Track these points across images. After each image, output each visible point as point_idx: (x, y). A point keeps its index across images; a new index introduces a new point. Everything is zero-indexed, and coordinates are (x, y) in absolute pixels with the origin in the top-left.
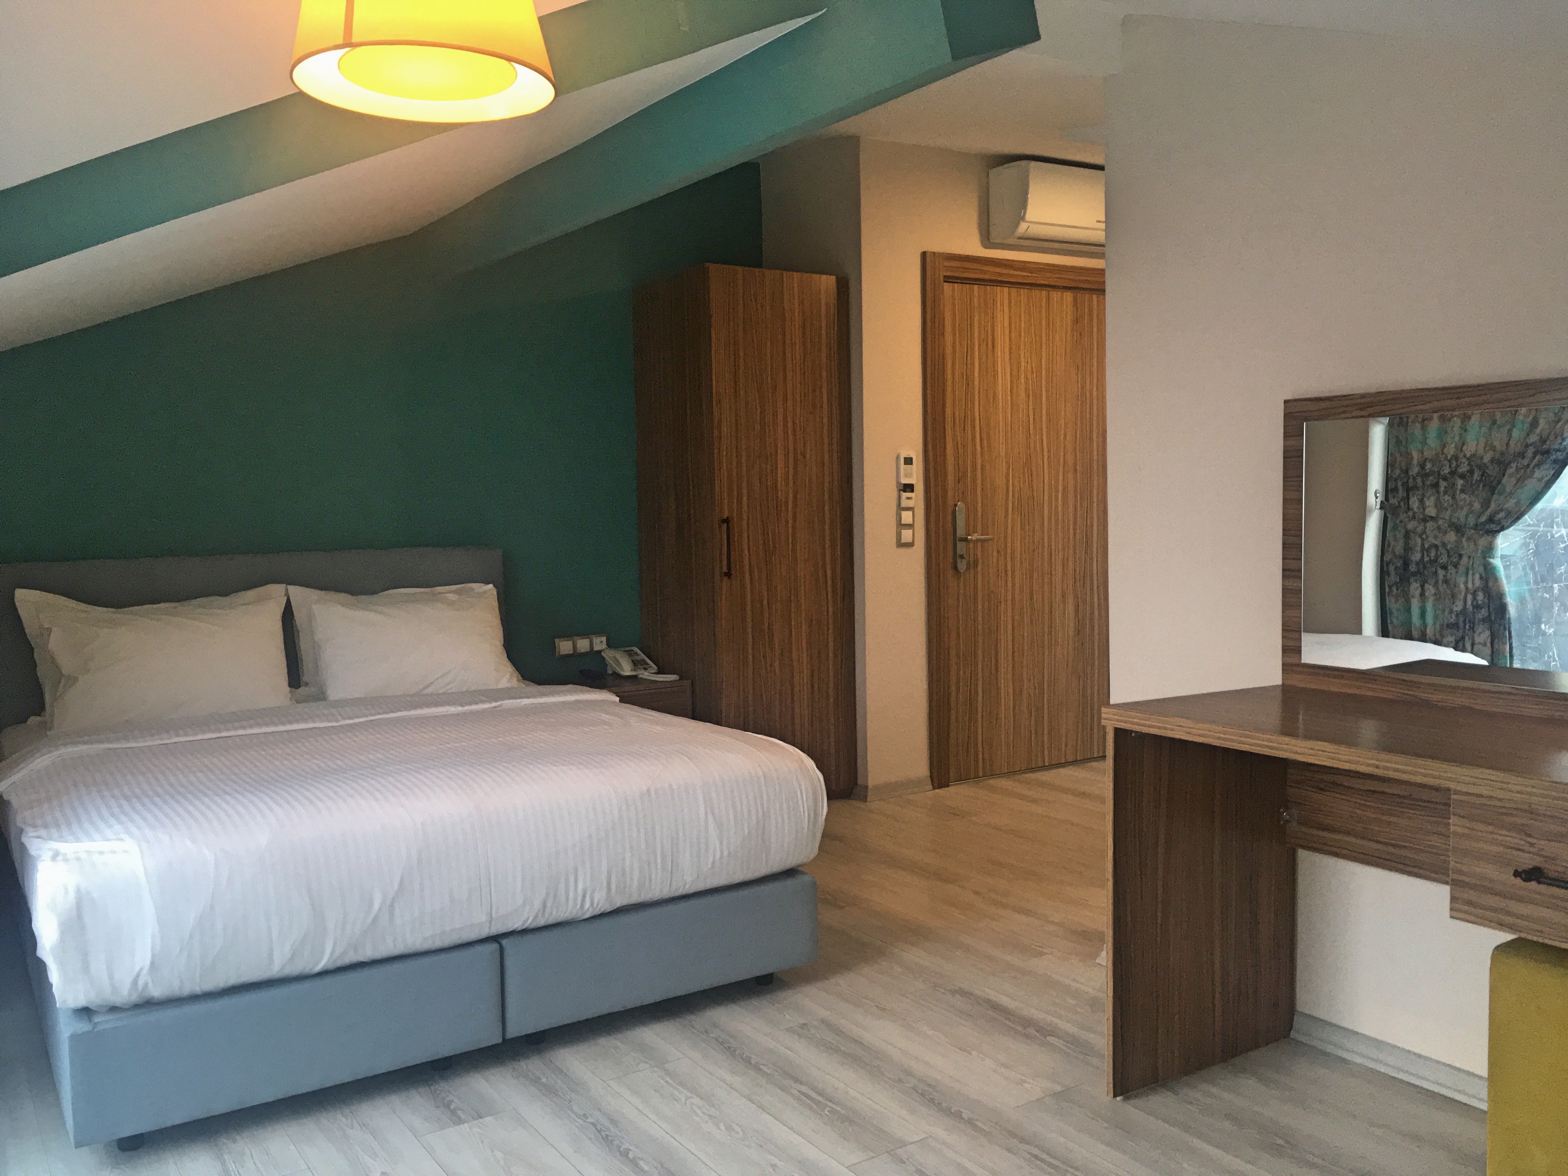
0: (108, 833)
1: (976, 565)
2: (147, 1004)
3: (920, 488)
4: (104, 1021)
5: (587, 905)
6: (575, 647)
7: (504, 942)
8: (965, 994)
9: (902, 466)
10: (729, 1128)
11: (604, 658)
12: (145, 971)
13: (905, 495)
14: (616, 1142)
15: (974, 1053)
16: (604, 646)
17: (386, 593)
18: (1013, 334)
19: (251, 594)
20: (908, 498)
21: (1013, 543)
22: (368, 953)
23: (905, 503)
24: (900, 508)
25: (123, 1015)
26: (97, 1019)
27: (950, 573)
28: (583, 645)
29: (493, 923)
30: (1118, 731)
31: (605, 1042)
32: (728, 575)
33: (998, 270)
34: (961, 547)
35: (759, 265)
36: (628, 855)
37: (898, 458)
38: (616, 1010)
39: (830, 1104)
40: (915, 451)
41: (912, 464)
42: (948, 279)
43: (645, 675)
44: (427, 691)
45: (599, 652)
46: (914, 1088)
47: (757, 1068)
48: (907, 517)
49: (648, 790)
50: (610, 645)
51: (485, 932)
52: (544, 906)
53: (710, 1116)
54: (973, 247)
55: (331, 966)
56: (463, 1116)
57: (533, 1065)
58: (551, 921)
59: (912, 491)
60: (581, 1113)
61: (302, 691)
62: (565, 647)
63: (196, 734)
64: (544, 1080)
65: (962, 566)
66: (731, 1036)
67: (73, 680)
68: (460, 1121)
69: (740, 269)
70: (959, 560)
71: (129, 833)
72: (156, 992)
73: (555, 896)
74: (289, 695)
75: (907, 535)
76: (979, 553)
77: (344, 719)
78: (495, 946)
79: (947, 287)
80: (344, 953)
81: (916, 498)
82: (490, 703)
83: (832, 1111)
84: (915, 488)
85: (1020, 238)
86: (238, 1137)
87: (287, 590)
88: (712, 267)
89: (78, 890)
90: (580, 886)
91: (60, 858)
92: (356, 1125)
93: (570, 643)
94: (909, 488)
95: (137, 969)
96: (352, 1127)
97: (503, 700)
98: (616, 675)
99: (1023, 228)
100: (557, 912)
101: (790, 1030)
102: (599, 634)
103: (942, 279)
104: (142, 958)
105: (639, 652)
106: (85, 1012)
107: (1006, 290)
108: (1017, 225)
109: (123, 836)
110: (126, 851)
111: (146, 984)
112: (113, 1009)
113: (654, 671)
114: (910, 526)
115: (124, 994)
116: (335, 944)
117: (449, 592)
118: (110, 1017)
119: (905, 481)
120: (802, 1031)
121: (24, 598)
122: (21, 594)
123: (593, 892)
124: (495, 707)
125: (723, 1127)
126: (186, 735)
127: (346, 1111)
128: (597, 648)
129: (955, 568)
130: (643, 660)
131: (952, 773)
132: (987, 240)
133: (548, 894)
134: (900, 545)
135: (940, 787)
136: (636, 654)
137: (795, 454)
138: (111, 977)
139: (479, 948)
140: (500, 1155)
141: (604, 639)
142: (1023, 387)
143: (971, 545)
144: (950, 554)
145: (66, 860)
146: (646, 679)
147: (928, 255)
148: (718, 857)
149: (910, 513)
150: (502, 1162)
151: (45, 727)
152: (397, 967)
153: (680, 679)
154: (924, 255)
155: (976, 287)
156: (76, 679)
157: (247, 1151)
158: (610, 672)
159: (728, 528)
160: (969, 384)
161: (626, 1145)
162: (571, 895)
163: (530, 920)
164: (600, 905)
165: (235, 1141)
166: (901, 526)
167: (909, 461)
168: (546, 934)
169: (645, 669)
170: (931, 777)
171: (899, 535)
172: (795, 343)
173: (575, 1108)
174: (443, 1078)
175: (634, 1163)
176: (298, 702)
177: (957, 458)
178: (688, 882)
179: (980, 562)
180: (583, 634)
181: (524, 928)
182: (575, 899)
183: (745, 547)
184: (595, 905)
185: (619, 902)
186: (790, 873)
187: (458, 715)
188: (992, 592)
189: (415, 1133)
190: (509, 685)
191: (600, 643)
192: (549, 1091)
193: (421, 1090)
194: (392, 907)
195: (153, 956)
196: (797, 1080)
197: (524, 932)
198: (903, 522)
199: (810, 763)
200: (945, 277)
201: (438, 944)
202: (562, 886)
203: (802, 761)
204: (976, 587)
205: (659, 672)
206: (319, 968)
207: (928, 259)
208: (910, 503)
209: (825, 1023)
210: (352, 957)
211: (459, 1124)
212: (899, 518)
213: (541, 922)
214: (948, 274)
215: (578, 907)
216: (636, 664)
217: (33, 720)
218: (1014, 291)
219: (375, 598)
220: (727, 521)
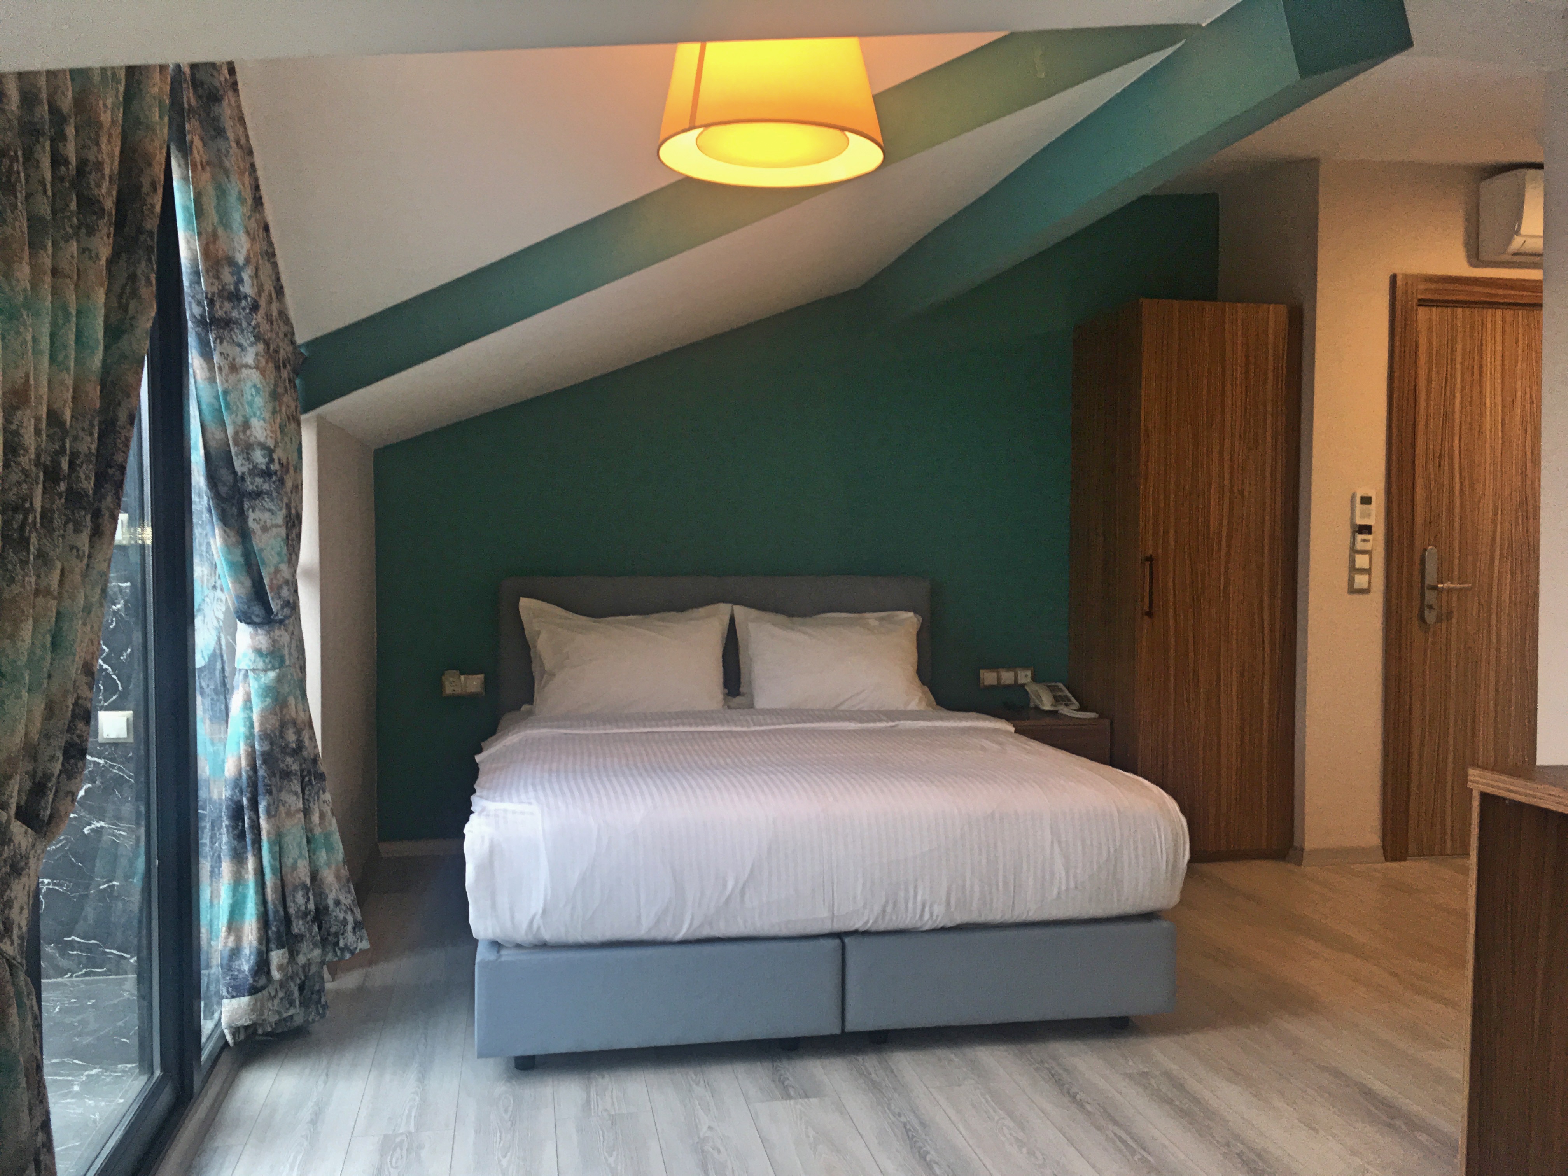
0: (523, 797)
1: (1450, 615)
2: (544, 946)
3: (1379, 531)
4: (507, 955)
5: (927, 916)
6: (999, 679)
7: (847, 940)
8: (1337, 1073)
9: (1358, 506)
10: (1031, 1153)
11: (1027, 693)
12: (538, 917)
13: (1360, 537)
14: (920, 1144)
15: (1322, 1132)
16: (1029, 679)
17: (819, 616)
18: (1507, 362)
19: (702, 611)
20: (1364, 541)
21: (1500, 592)
22: (722, 929)
23: (1359, 546)
24: (1354, 551)
25: (524, 951)
26: (504, 952)
27: (1416, 622)
28: (1007, 677)
29: (835, 920)
30: (1484, 796)
31: (943, 1053)
32: (1150, 614)
33: (1488, 290)
34: (1430, 597)
35: (1215, 299)
36: (968, 875)
37: (1353, 496)
38: (953, 1023)
39: (1142, 1152)
40: (1376, 489)
41: (1370, 503)
42: (1423, 303)
43: (1065, 710)
44: (843, 708)
45: (1023, 685)
46: (1239, 1155)
47: (1080, 1105)
48: (1362, 561)
49: (993, 814)
50: (1035, 679)
51: (827, 928)
52: (884, 911)
53: (1017, 1139)
54: (1459, 266)
55: (691, 936)
56: (792, 1093)
57: (870, 1062)
58: (892, 926)
59: (1370, 533)
60: (897, 1111)
61: (738, 700)
62: (989, 678)
63: (631, 727)
64: (873, 1075)
65: (1430, 617)
66: (1066, 1070)
67: (553, 675)
68: (789, 1097)
69: (1176, 304)
70: (1426, 612)
71: (537, 799)
72: (548, 935)
73: (895, 904)
74: (722, 703)
75: (1361, 581)
76: (1454, 604)
77: (755, 725)
78: (837, 942)
79: (1422, 312)
80: (701, 925)
81: (1376, 542)
82: (887, 722)
83: (1143, 1160)
84: (1373, 529)
85: (1515, 254)
86: (606, 1075)
87: (732, 610)
88: (1145, 302)
89: (492, 841)
90: (919, 898)
91: (485, 813)
92: (702, 1082)
93: (995, 675)
94: (1366, 529)
95: (533, 912)
96: (698, 1084)
97: (899, 720)
98: (1037, 708)
99: (1517, 243)
100: (897, 918)
101: (1130, 1076)
102: (1025, 667)
103: (1415, 301)
104: (537, 906)
105: (1064, 688)
106: (496, 945)
107: (1499, 312)
108: (1509, 241)
109: (533, 801)
110: (532, 814)
111: (539, 928)
112: (519, 946)
113: (1075, 708)
114: (1367, 571)
115: (521, 934)
116: (692, 919)
117: (872, 618)
118: (517, 951)
119: (1360, 521)
120: (1142, 1079)
121: (526, 604)
122: (524, 602)
123: (931, 906)
124: (891, 727)
125: (1024, 1150)
126: (624, 727)
127: (699, 1069)
128: (1022, 681)
129: (1422, 619)
130: (1066, 696)
131: (1412, 847)
132: (1475, 257)
133: (887, 902)
134: (1353, 590)
135: (1394, 859)
136: (1060, 690)
137: (1232, 491)
138: (512, 918)
139: (823, 942)
140: (812, 1133)
141: (1029, 673)
142: (1518, 419)
143: (1444, 595)
144: (1416, 603)
145: (488, 815)
146: (1066, 716)
147: (1399, 278)
148: (1064, 888)
149: (1367, 557)
150: (811, 1139)
151: (530, 713)
152: (748, 946)
153: (1100, 717)
154: (1394, 278)
155: (1460, 310)
156: (554, 675)
157: (610, 1087)
158: (1032, 705)
159: (1151, 566)
160: (1447, 416)
161: (928, 1148)
162: (910, 905)
163: (871, 922)
164: (940, 918)
165: (603, 1077)
166: (1353, 570)
167: (1366, 500)
168: (887, 940)
169: (1066, 705)
170: (1384, 847)
171: (1351, 581)
172: (1236, 378)
173: (893, 1107)
174: (789, 1058)
175: (929, 1166)
176: (729, 707)
177: (1428, 499)
178: (1030, 911)
179: (1455, 613)
180: (1009, 667)
181: (865, 929)
182: (914, 909)
183: (1171, 584)
184: (934, 917)
185: (960, 918)
186: (1149, 916)
187: (854, 731)
188: (1470, 648)
189: (747, 1099)
190: (917, 708)
191: (1025, 677)
192: (875, 1087)
193: (765, 1064)
194: (743, 893)
195: (545, 905)
196: (1116, 1123)
197: (867, 933)
198: (1357, 566)
199: (1172, 805)
200: (1420, 300)
201: (784, 932)
202: (902, 894)
203: (1164, 802)
204: (1448, 640)
205: (1082, 708)
206: (680, 936)
207: (1399, 283)
208: (1368, 546)
209: (1168, 1075)
210: (706, 932)
211: (786, 1099)
212: (1353, 561)
213: (882, 926)
214: (1422, 297)
215: (918, 916)
216: (1058, 700)
217: (526, 707)
218: (1509, 313)
219: (808, 620)
220: (1150, 559)
